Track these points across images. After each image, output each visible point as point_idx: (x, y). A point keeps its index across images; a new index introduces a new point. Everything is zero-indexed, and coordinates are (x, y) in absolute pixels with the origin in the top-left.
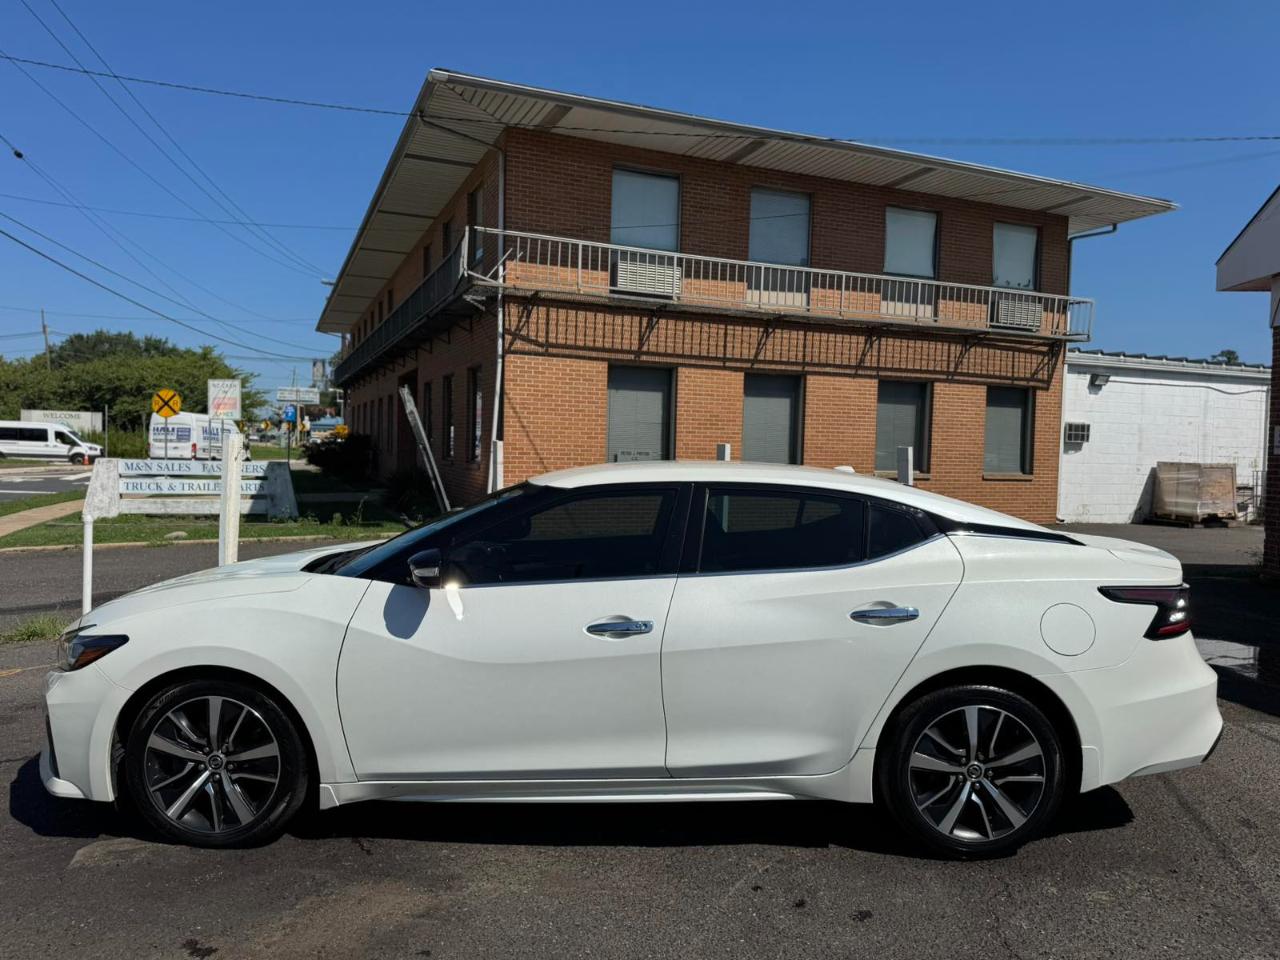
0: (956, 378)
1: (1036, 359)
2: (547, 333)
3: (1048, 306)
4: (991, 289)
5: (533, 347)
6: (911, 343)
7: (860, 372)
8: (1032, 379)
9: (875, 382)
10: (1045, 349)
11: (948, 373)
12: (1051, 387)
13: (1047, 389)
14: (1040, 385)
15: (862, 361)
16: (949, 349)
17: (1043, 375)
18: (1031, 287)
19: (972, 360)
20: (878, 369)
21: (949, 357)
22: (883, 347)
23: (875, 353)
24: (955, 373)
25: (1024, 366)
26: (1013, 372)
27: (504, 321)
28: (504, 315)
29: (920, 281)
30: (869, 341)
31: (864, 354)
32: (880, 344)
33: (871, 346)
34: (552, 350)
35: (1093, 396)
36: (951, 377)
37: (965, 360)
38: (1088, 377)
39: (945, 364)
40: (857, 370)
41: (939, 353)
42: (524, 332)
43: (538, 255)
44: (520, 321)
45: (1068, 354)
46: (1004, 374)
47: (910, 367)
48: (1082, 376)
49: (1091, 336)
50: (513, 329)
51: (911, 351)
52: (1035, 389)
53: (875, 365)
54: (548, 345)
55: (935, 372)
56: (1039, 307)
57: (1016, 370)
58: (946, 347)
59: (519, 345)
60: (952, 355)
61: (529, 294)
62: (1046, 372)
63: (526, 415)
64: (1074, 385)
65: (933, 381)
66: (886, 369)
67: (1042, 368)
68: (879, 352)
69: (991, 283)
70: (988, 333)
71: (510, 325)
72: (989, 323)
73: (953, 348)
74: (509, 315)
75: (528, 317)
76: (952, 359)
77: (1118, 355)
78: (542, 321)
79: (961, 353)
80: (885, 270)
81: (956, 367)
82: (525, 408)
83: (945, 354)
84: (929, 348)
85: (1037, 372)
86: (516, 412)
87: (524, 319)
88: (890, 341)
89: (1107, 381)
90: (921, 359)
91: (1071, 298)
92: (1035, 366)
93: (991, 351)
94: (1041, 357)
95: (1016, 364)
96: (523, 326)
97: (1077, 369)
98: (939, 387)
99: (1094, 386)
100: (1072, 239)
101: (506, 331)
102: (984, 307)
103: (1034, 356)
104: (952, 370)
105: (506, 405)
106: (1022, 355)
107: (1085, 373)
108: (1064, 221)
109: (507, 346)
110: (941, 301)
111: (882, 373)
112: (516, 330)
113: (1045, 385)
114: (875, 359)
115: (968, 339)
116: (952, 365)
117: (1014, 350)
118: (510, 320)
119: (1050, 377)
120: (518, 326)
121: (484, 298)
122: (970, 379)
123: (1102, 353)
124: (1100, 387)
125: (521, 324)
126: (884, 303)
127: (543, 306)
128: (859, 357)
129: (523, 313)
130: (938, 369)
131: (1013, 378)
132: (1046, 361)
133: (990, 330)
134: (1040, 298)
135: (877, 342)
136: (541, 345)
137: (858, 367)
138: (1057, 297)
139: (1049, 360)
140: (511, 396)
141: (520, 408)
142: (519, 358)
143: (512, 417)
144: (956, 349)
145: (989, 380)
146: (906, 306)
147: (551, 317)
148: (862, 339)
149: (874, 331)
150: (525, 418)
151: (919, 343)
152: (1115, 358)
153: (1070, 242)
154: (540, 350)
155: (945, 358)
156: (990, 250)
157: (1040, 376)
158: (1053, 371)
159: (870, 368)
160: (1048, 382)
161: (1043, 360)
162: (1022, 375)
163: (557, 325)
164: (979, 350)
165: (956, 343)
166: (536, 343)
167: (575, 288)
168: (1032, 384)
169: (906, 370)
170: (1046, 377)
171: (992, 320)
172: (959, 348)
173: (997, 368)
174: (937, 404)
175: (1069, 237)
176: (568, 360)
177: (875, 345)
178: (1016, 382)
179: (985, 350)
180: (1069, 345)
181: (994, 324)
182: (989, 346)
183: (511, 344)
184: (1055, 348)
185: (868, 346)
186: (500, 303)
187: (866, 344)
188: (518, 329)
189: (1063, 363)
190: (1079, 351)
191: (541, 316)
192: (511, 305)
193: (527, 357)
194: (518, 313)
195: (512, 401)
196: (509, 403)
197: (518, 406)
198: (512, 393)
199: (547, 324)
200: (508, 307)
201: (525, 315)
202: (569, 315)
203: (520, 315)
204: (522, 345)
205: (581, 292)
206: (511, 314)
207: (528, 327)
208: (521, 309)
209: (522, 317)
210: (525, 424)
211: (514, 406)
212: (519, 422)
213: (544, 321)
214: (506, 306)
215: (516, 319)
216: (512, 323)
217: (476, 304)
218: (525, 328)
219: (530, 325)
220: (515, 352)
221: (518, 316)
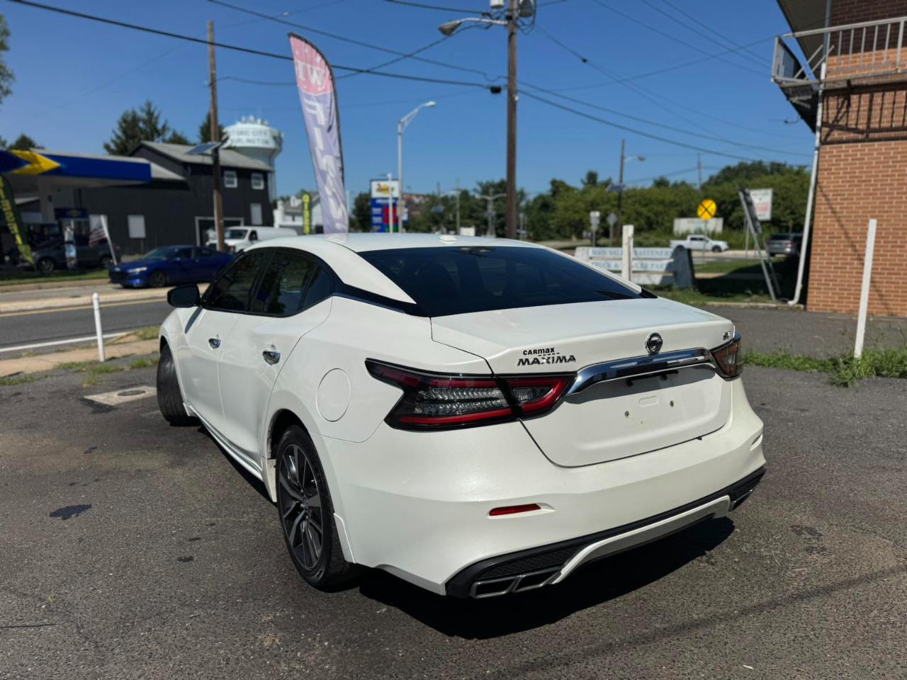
2: (869, 119)
5: (852, 135)
27: (823, 114)
28: (823, 109)
34: (872, 135)
42: (842, 123)
44: (838, 112)
50: (830, 121)
54: (869, 130)
59: (836, 135)
61: (844, 85)
63: (839, 201)
71: (827, 117)
74: (828, 109)
75: (849, 105)
78: (864, 108)
82: (839, 195)
86: (827, 200)
87: (844, 110)
96: (842, 117)
101: (824, 124)
105: (819, 193)
109: (823, 138)
112: (833, 122)
118: (828, 114)
120: (837, 117)
121: (810, 97)
125: (840, 115)
127: (866, 93)
129: (843, 103)
136: (861, 132)
140: (825, 184)
141: (833, 195)
142: (836, 148)
143: (824, 204)
147: (874, 102)
150: (838, 204)
154: (860, 137)
163: (881, 109)
166: (856, 130)
167: (890, 69)
176: (893, 143)
183: (828, 135)
186: (820, 99)
188: (836, 120)
191: (862, 103)
192: (831, 98)
193: (844, 145)
194: (838, 104)
195: (824, 189)
196: (822, 191)
197: (831, 194)
198: (825, 181)
199: (870, 110)
200: (827, 101)
201: (845, 105)
202: (898, 96)
203: (840, 106)
204: (838, 134)
205: (899, 71)
206: (830, 107)
207: (848, 116)
208: (841, 100)
209: (842, 107)
210: (838, 210)
211: (827, 193)
212: (831, 208)
213: (866, 108)
214: (825, 100)
215: (836, 111)
216: (830, 115)
217: (802, 104)
218: (844, 118)
219: (850, 114)
220: (831, 143)
221: (837, 108)
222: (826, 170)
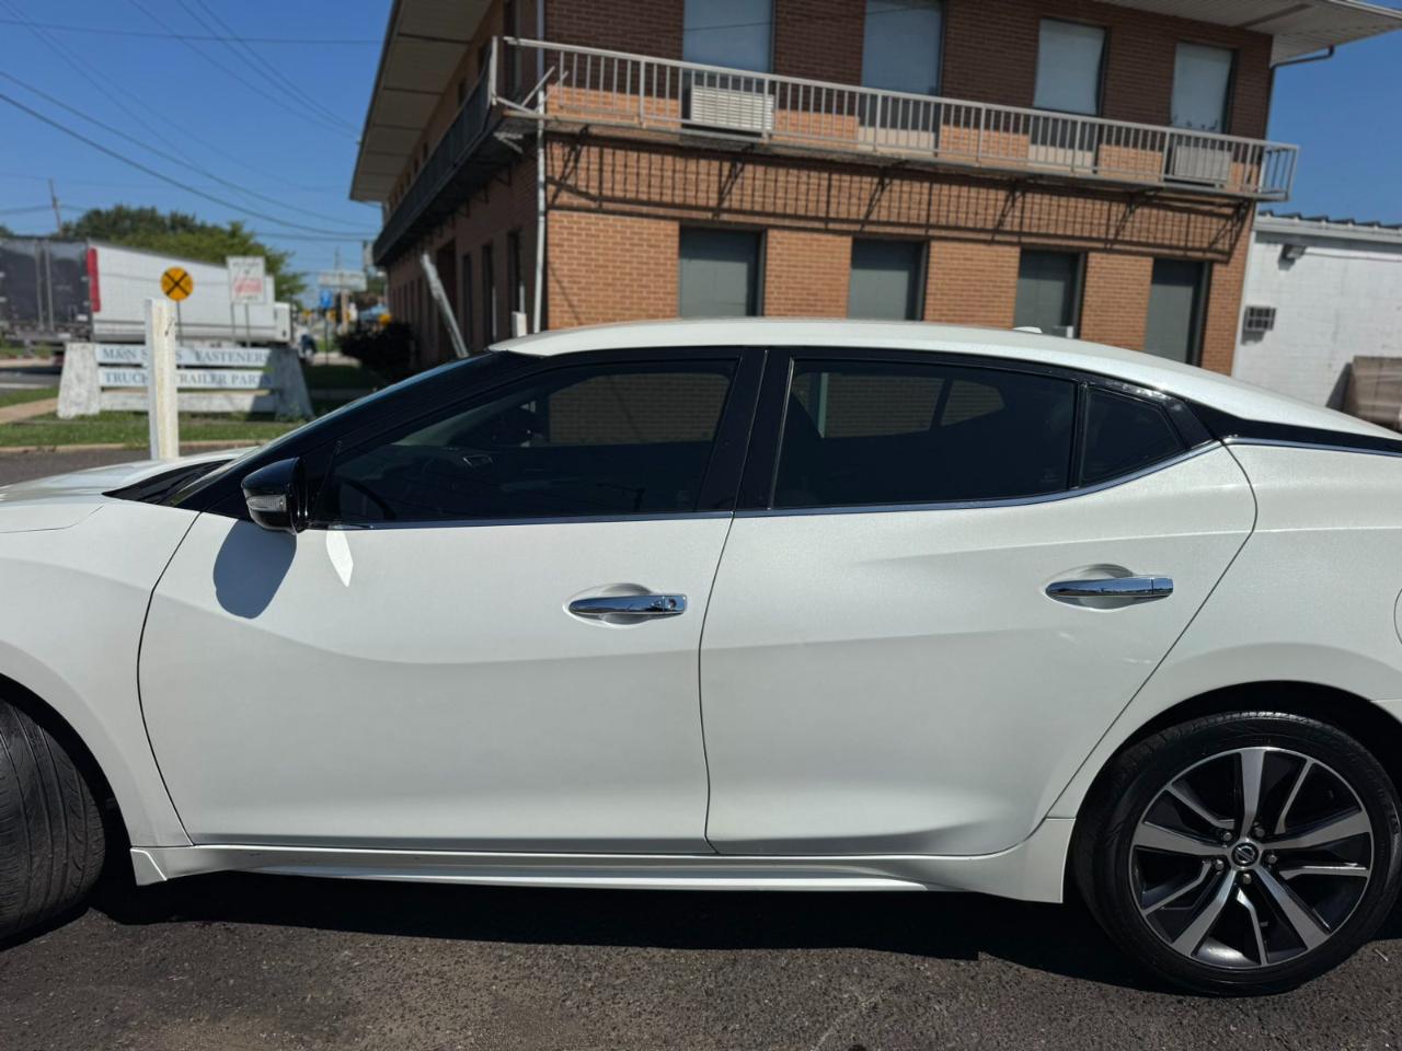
0: (1117, 247)
1: (1215, 225)
2: (601, 183)
3: (1239, 155)
4: (1168, 130)
5: (583, 202)
6: (1063, 201)
7: (998, 238)
8: (1210, 249)
9: (1015, 252)
10: (1228, 211)
11: (1106, 241)
12: (1232, 260)
13: (1226, 263)
14: (1219, 257)
15: (1001, 223)
16: (1109, 210)
17: (1223, 245)
18: (1218, 128)
19: (1137, 225)
20: (1020, 234)
21: (1109, 220)
22: (1028, 206)
23: (1017, 214)
24: (1115, 241)
25: (1200, 232)
26: (1187, 241)
27: (546, 165)
28: (546, 158)
29: (1080, 119)
30: (1011, 198)
31: (1003, 215)
32: (1024, 203)
33: (1013, 205)
34: (606, 205)
35: (1283, 273)
36: (1110, 246)
37: (1129, 225)
38: (1279, 248)
39: (1103, 228)
40: (994, 235)
41: (1097, 214)
42: (570, 182)
43: (587, 76)
44: (565, 166)
45: (1258, 219)
46: (1174, 243)
47: (1060, 232)
48: (1272, 247)
49: (1290, 193)
50: (557, 177)
51: (1062, 211)
52: (1212, 262)
53: (1016, 229)
54: (601, 198)
55: (1090, 239)
56: (1227, 156)
57: (1190, 238)
58: (1106, 207)
59: (565, 198)
60: (1113, 218)
61: (577, 129)
62: (1227, 242)
63: (575, 291)
64: (1260, 258)
65: (1086, 251)
66: (1030, 234)
67: (1223, 237)
68: (1022, 212)
69: (1168, 123)
70: (1159, 189)
71: (553, 171)
72: (1163, 176)
73: (1114, 208)
74: (552, 159)
75: (577, 160)
76: (1112, 223)
77: (1318, 220)
78: (594, 166)
79: (1124, 216)
80: (1036, 104)
81: (1117, 233)
82: (575, 282)
83: (1105, 216)
84: (1084, 208)
85: (1216, 241)
86: (562, 288)
87: (571, 164)
88: (1038, 198)
89: (1302, 253)
90: (1074, 222)
91: (1268, 143)
92: (1214, 232)
93: (1162, 213)
94: (1223, 222)
95: (1191, 230)
96: (569, 174)
97: (1266, 237)
98: (1095, 259)
99: (1286, 260)
100: (1274, 67)
101: (549, 180)
102: (1158, 154)
103: (1215, 220)
104: (1111, 237)
105: (551, 278)
106: (1200, 218)
107: (1276, 243)
108: (1267, 41)
109: (550, 199)
110: (1104, 146)
111: (1025, 240)
112: (561, 178)
113: (1224, 258)
114: (1017, 221)
115: (1133, 196)
116: (1112, 231)
117: (1189, 211)
118: (553, 166)
119: (1232, 247)
120: (564, 172)
121: (520, 136)
122: (1134, 248)
123: (1300, 218)
124: (1292, 261)
125: (568, 170)
126: (1033, 148)
127: (595, 145)
128: (997, 218)
129: (570, 155)
130: (1095, 235)
131: (1186, 249)
132: (1228, 227)
133: (1164, 185)
134: (1230, 144)
135: (1020, 199)
136: (593, 198)
137: (996, 231)
138: (1251, 142)
139: (1233, 226)
140: (557, 266)
141: (569, 282)
142: (567, 216)
143: (558, 294)
144: (1118, 209)
145: (1156, 251)
146: (1061, 152)
147: (605, 161)
148: (1002, 195)
149: (1019, 184)
150: (575, 294)
151: (1073, 201)
152: (1315, 224)
153: (1271, 72)
154: (593, 205)
155: (1104, 222)
156: (1171, 78)
157: (1219, 246)
158: (1236, 240)
159: (1011, 233)
160: (1229, 254)
161: (1225, 226)
162: (1197, 245)
163: (613, 171)
164: (1146, 211)
165: (1119, 201)
166: (586, 195)
167: (635, 122)
168: (1209, 255)
169: (1055, 236)
170: (1227, 247)
171: (1167, 172)
172: (1122, 208)
173: (1168, 235)
174: (1091, 280)
175: (1272, 64)
176: (628, 219)
177: (1018, 204)
178: (1190, 254)
179: (1155, 212)
180: (1259, 207)
181: (1170, 176)
182: (1159, 207)
183: (555, 196)
184: (1241, 208)
185: (1009, 204)
186: (540, 142)
187: (1006, 201)
188: (564, 177)
189: (1250, 230)
190: (1272, 214)
191: (592, 159)
192: (555, 145)
193: (575, 214)
194: (564, 156)
195: (557, 273)
196: (554, 275)
197: (566, 280)
198: (558, 261)
199: (601, 170)
200: (551, 147)
201: (572, 158)
202: (629, 159)
203: (566, 158)
204: (569, 198)
205: (644, 126)
206: (555, 157)
207: (576, 174)
208: (567, 150)
209: (569, 160)
210: (575, 303)
211: (561, 279)
212: (567, 300)
213: (597, 167)
214: (548, 145)
215: (561, 163)
216: (556, 169)
217: (511, 144)
218: (572, 176)
219: (579, 171)
220: (561, 208)
221: (563, 160)
222: (558, 245)
